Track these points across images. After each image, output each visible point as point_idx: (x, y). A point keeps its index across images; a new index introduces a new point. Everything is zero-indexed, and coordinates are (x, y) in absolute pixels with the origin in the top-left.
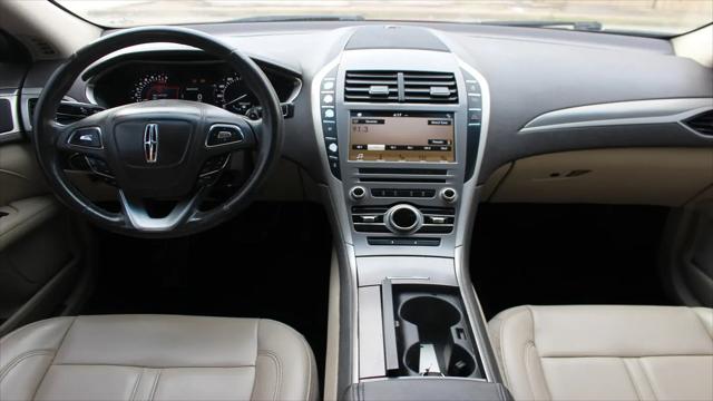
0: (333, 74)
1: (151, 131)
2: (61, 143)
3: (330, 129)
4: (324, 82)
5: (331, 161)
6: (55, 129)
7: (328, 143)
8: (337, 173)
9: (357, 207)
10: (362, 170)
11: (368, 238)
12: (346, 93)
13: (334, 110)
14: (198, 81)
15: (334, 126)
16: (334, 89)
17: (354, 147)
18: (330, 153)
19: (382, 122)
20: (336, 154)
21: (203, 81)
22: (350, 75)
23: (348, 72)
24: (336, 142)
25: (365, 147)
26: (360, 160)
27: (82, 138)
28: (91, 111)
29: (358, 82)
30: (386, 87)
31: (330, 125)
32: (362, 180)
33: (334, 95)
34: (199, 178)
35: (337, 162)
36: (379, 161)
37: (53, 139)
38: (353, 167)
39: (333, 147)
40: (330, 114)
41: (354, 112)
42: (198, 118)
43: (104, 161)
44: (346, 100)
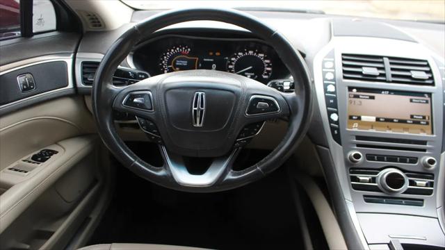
0: (331, 55)
1: (199, 99)
2: (116, 104)
3: (332, 101)
4: (324, 62)
5: (333, 129)
6: (111, 91)
7: (330, 113)
8: (337, 138)
9: (353, 169)
10: (358, 138)
11: (364, 196)
12: (344, 72)
13: (335, 85)
14: (214, 54)
15: (335, 99)
16: (334, 68)
17: (351, 117)
18: (331, 121)
19: (372, 98)
20: (337, 123)
21: (218, 54)
22: (345, 57)
23: (343, 55)
24: (337, 113)
25: (359, 118)
26: (355, 128)
27: (135, 100)
28: (137, 78)
29: (352, 63)
30: (375, 69)
31: (332, 98)
32: (358, 145)
33: (334, 73)
34: (236, 142)
35: (338, 129)
36: (371, 131)
37: (109, 101)
38: (351, 134)
39: (334, 117)
40: (331, 88)
41: (350, 89)
42: (239, 89)
43: (152, 122)
44: (345, 78)
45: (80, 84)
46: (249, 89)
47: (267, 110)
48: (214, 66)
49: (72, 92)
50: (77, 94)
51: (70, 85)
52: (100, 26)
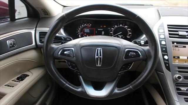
0: (162, 26)
1: (99, 51)
2: (55, 55)
3: (164, 49)
4: (159, 30)
5: (165, 64)
6: (53, 48)
7: (163, 55)
8: (168, 68)
9: (178, 85)
10: (179, 68)
11: (185, 98)
12: (169, 34)
13: (165, 41)
14: (103, 27)
15: (166, 48)
16: (164, 32)
17: (174, 57)
18: (164, 59)
19: (185, 47)
20: (168, 60)
21: (105, 26)
22: (169, 27)
23: (168, 25)
24: (167, 55)
25: (179, 57)
26: (177, 62)
27: (65, 53)
28: (66, 40)
29: (173, 29)
30: (185, 32)
31: (164, 48)
32: (179, 72)
33: (164, 35)
34: (119, 73)
35: (168, 64)
36: (185, 64)
37: (52, 53)
38: (175, 66)
39: (166, 57)
40: (163, 43)
41: (173, 43)
42: (120, 46)
43: (74, 64)
44: (170, 37)
45: (38, 43)
46: (124, 46)
47: (135, 56)
48: (103, 33)
49: (35, 47)
50: (37, 48)
51: (34, 44)
52: (48, 14)
